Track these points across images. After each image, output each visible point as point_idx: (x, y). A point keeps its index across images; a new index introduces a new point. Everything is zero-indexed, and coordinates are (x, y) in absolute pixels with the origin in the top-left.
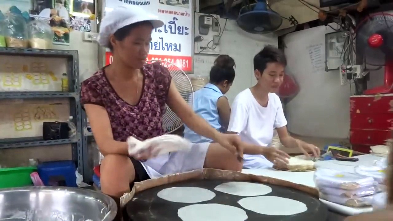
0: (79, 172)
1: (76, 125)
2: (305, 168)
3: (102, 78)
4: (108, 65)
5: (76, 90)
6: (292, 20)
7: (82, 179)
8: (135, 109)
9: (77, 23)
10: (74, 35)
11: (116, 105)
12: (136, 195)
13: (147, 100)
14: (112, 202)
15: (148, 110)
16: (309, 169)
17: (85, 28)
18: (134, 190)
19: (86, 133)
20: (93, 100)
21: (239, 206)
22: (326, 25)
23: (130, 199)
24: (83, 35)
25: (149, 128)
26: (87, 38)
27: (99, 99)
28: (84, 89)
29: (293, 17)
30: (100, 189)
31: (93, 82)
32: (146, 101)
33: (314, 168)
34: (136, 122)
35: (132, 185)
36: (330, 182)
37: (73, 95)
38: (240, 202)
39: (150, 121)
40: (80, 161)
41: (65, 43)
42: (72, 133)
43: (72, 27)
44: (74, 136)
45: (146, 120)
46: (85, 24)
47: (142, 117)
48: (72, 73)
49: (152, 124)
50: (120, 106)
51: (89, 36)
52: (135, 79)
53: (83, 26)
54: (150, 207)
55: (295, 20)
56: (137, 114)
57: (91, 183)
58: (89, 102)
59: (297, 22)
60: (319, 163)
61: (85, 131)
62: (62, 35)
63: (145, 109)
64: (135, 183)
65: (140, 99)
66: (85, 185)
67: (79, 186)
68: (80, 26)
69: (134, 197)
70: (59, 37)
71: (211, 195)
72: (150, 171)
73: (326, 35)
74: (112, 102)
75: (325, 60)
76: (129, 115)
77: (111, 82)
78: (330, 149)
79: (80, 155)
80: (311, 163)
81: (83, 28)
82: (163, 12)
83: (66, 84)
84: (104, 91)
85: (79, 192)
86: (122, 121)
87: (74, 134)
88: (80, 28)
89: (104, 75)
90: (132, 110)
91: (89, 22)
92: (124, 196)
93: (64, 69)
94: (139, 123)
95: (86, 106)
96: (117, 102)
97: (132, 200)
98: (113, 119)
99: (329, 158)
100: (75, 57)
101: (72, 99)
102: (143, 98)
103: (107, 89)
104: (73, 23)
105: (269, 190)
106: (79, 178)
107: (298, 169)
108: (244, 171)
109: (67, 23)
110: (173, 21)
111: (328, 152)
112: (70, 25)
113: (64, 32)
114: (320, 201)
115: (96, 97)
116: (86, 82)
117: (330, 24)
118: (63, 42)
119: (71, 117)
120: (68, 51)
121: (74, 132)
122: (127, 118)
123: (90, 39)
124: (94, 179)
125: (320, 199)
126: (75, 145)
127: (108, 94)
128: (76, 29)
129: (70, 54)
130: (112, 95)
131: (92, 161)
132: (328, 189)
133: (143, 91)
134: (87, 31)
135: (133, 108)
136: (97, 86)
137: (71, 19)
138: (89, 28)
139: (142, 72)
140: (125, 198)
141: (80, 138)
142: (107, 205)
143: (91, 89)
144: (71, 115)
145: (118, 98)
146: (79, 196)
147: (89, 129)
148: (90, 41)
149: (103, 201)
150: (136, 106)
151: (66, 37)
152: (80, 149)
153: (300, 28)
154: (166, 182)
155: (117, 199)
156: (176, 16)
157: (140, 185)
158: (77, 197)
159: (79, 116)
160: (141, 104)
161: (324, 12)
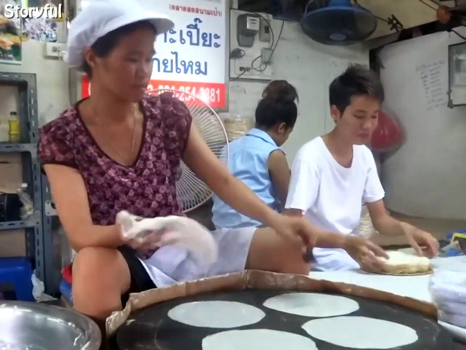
0: (38, 276)
1: (32, 197)
2: (414, 269)
3: (74, 121)
4: (86, 98)
5: (32, 139)
6: (393, 22)
7: (43, 288)
8: (130, 171)
9: (35, 27)
10: (29, 47)
11: (98, 165)
12: (132, 314)
13: (151, 157)
14: (93, 326)
15: (151, 174)
16: (420, 272)
17: (47, 36)
18: (128, 307)
19: (49, 210)
20: (60, 157)
21: (304, 333)
22: (449, 30)
23: (122, 321)
24: (45, 48)
25: (154, 204)
26: (50, 53)
27: (69, 156)
28: (45, 139)
29: (394, 18)
30: (72, 305)
31: (59, 128)
32: (147, 159)
33: (429, 270)
34: (131, 193)
35: (125, 298)
36: (456, 294)
37: (26, 147)
38: (306, 327)
39: (156, 192)
40: (39, 258)
41: (15, 62)
42: (26, 212)
43: (26, 35)
44: (29, 217)
45: (149, 190)
46: (48, 29)
47: (142, 186)
48: (26, 110)
49: (159, 197)
50: (104, 168)
51: (55, 50)
52: (130, 121)
53: (45, 33)
54: (155, 336)
55: (398, 22)
56: (133, 181)
57: (58, 295)
58: (53, 161)
59: (402, 26)
60: (438, 261)
61: (48, 207)
62: (9, 48)
63: (146, 172)
64: (132, 294)
65: (139, 156)
66: (48, 298)
67: (39, 300)
68: (38, 32)
69: (129, 318)
70: (4, 51)
71: (257, 315)
72: (156, 275)
73: (450, 46)
74: (92, 161)
75: (447, 89)
76: (120, 183)
77: (90, 128)
78: (456, 238)
79: (39, 248)
80: (424, 261)
81: (44, 36)
82: (178, 9)
83: (15, 131)
84: (77, 144)
85: (37, 310)
86: (109, 194)
87: (29, 213)
88: (39, 37)
89: (78, 115)
90: (125, 174)
91: (54, 26)
92: (112, 317)
93: (12, 105)
94: (137, 195)
95: (48, 168)
96: (100, 161)
97: (125, 323)
98: (92, 189)
99: (454, 253)
100: (30, 84)
101: (26, 155)
102: (143, 153)
103: (83, 139)
104: (28, 28)
105: (354, 306)
106: (38, 286)
107: (402, 271)
108: (313, 276)
109: (18, 27)
110: (194, 23)
111: (453, 244)
112: (23, 31)
113: (12, 43)
114: (440, 326)
115: (64, 153)
116: (47, 128)
117: (455, 29)
118: (10, 59)
119: (25, 185)
120: (20, 74)
121: (30, 209)
122: (117, 188)
123: (55, 54)
124: (62, 288)
125: (439, 322)
126: (30, 231)
127: (84, 148)
128: (33, 38)
129: (22, 78)
130: (91, 150)
131: (59, 258)
132: (452, 306)
133: (144, 141)
134: (50, 41)
135: (127, 170)
136: (66, 133)
137: (24, 20)
138: (54, 36)
139: (142, 109)
140: (115, 320)
141: (39, 220)
142: (83, 331)
143: (55, 139)
144: (24, 181)
145: (101, 154)
146: (38, 317)
147: (53, 205)
148: (56, 58)
149: (78, 325)
150: (131, 167)
151: (16, 50)
152: (39, 237)
153: (406, 35)
154: (183, 293)
155: (101, 322)
156: (199, 16)
157: (139, 299)
158: (33, 319)
159: (37, 183)
160: (140, 165)
161: (446, 8)
